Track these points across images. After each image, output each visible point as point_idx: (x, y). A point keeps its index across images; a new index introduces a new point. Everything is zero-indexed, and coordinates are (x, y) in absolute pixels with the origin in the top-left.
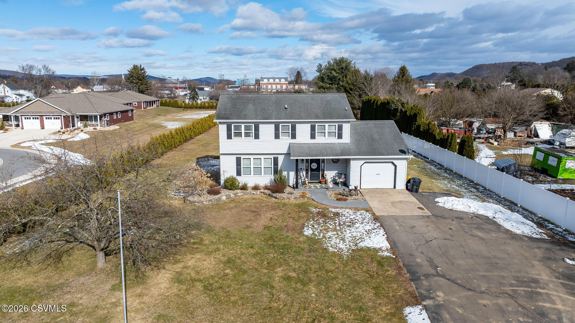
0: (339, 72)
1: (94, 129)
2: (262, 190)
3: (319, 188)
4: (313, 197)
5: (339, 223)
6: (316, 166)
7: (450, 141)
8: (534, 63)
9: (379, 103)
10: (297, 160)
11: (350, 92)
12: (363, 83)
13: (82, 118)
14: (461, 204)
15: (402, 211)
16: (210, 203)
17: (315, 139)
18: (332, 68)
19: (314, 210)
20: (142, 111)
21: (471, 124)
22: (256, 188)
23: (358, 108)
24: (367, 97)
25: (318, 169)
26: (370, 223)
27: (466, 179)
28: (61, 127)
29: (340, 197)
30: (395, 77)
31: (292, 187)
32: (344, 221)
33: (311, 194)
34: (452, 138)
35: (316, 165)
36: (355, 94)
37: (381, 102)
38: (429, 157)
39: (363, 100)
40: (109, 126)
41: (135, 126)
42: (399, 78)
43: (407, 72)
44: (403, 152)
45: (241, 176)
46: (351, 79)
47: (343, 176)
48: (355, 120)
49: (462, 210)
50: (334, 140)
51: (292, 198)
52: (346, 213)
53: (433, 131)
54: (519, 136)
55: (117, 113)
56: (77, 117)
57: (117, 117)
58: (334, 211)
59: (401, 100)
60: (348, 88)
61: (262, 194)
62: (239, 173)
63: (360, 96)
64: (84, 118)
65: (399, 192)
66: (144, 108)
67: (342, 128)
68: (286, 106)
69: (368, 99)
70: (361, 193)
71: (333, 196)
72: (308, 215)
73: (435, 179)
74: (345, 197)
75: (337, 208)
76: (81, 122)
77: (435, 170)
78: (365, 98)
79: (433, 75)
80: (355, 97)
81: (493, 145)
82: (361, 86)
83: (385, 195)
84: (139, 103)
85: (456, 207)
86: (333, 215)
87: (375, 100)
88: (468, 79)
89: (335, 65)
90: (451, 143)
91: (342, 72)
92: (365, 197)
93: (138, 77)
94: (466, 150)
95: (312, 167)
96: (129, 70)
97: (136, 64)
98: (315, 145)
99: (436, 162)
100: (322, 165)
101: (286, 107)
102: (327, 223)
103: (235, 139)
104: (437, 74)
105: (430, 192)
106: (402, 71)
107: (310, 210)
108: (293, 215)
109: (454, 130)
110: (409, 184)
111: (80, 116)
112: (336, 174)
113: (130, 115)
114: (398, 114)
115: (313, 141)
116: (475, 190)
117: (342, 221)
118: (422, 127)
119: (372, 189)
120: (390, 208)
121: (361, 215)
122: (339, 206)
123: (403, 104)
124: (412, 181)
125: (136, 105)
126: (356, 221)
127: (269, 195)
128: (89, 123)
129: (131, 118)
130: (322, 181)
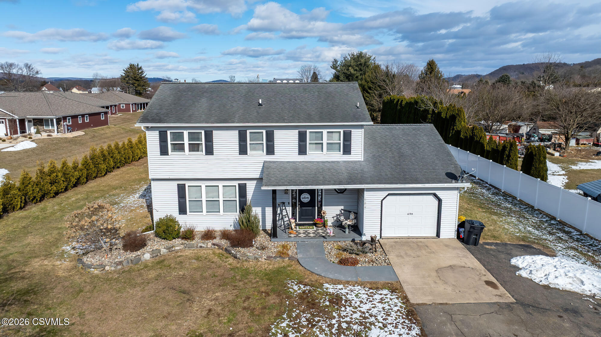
0: (357, 68)
1: (49, 135)
2: (216, 241)
3: (312, 235)
4: (299, 256)
5: (340, 326)
6: (308, 198)
7: (507, 152)
8: (565, 64)
9: (404, 103)
10: (274, 192)
11: (369, 91)
12: (384, 81)
13: (35, 123)
14: (563, 275)
15: (458, 292)
16: (119, 267)
17: (306, 154)
18: (349, 64)
19: (296, 288)
20: (130, 114)
21: (516, 129)
22: (208, 235)
23: (378, 109)
24: (389, 97)
25: (311, 203)
26: (400, 326)
27: (541, 213)
28: (6, 133)
29: (345, 255)
30: (422, 73)
31: (270, 232)
32: (348, 319)
33: (296, 249)
34: (510, 150)
35: (309, 196)
36: (374, 93)
37: (407, 102)
38: (476, 175)
39: (384, 100)
40: (71, 132)
41: (107, 132)
42: (426, 74)
43: (436, 67)
44: (452, 177)
45: (186, 214)
46: (370, 75)
47: (352, 216)
48: (372, 123)
49: (569, 287)
50: (338, 156)
51: (262, 258)
52: (354, 296)
53: (481, 138)
54: (582, 144)
55: (83, 116)
56: (29, 121)
57: (83, 120)
58: (331, 291)
59: (433, 99)
60: (366, 87)
61: (216, 247)
62: (182, 210)
63: (380, 96)
64: (38, 122)
65: (447, 246)
66: (133, 111)
67: (351, 136)
68: (260, 100)
69: (391, 98)
70: (381, 246)
71: (334, 252)
72: (281, 304)
73: (495, 214)
74: (354, 256)
75: (339, 284)
76: (35, 127)
77: (490, 196)
78: (386, 98)
79: (458, 77)
80: (374, 97)
81: (554, 157)
82: (382, 83)
83: (424, 252)
84: (127, 105)
85: (556, 281)
86: (328, 303)
87: (399, 100)
88: (506, 76)
89: (353, 61)
90: (509, 156)
91: (361, 70)
92: (390, 257)
93: (135, 77)
94: (536, 168)
95: (302, 200)
96: (126, 70)
97: (132, 63)
98: (306, 164)
99: (487, 183)
100: (317, 199)
101: (260, 102)
102: (315, 325)
103: (172, 154)
104: (462, 75)
105: (497, 244)
106: (431, 66)
107: (289, 288)
108: (253, 303)
109: (500, 136)
110: (462, 230)
111: (34, 119)
112: (341, 212)
113: (103, 118)
114: (429, 116)
115: (302, 158)
116: (565, 237)
117: (346, 319)
118: (462, 134)
119: (400, 238)
120: (436, 283)
121: (381, 301)
122: (342, 278)
123: (435, 104)
124: (467, 226)
125: (124, 107)
126: (373, 319)
127: (226, 250)
128: (45, 128)
129: (105, 123)
130: (318, 222)
